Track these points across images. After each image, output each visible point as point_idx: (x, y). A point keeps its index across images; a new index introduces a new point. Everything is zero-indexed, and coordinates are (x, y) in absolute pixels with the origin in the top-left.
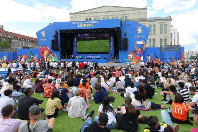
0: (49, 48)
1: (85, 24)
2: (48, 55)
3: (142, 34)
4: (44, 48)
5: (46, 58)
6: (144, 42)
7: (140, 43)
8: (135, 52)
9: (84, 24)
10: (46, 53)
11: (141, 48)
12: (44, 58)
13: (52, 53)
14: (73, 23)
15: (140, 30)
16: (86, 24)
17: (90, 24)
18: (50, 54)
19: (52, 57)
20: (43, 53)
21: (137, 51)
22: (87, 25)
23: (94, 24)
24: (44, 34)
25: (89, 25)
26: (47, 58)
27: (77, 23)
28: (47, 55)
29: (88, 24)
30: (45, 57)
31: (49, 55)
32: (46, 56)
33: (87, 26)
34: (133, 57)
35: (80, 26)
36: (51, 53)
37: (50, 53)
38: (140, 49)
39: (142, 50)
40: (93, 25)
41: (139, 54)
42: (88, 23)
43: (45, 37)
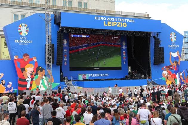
0: (35, 60)
1: (115, 21)
2: (34, 73)
3: (176, 43)
4: (26, 59)
5: (30, 79)
6: (179, 54)
7: (175, 55)
8: (169, 67)
9: (113, 22)
10: (29, 69)
11: (176, 62)
12: (25, 80)
13: (44, 71)
14: (96, 18)
15: (173, 37)
16: (117, 22)
17: (123, 22)
18: (39, 72)
19: (44, 77)
20: (23, 70)
21: (172, 66)
22: (118, 24)
23: (128, 23)
24: (24, 30)
25: (120, 25)
26: (32, 80)
27: (102, 18)
28: (31, 74)
29: (120, 23)
30: (28, 79)
31: (37, 74)
32: (29, 76)
33: (118, 26)
34: (168, 75)
35: (107, 23)
36: (41, 70)
37: (38, 69)
38: (175, 64)
39: (177, 64)
40: (126, 25)
41: (174, 70)
42: (119, 21)
43: (28, 37)
